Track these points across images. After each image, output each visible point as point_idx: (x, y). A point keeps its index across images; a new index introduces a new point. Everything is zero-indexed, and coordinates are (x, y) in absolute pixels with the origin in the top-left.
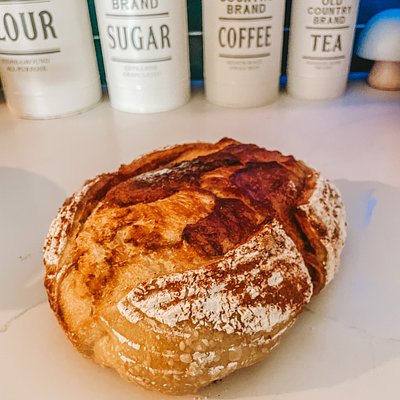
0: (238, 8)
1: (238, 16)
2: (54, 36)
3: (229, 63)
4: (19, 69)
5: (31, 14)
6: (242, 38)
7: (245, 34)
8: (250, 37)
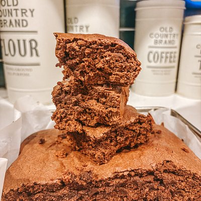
0: (161, 42)
1: (161, 45)
2: (37, 55)
3: (153, 71)
4: (14, 74)
5: (24, 41)
6: (162, 57)
7: (164, 55)
8: (167, 57)
